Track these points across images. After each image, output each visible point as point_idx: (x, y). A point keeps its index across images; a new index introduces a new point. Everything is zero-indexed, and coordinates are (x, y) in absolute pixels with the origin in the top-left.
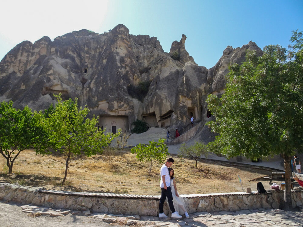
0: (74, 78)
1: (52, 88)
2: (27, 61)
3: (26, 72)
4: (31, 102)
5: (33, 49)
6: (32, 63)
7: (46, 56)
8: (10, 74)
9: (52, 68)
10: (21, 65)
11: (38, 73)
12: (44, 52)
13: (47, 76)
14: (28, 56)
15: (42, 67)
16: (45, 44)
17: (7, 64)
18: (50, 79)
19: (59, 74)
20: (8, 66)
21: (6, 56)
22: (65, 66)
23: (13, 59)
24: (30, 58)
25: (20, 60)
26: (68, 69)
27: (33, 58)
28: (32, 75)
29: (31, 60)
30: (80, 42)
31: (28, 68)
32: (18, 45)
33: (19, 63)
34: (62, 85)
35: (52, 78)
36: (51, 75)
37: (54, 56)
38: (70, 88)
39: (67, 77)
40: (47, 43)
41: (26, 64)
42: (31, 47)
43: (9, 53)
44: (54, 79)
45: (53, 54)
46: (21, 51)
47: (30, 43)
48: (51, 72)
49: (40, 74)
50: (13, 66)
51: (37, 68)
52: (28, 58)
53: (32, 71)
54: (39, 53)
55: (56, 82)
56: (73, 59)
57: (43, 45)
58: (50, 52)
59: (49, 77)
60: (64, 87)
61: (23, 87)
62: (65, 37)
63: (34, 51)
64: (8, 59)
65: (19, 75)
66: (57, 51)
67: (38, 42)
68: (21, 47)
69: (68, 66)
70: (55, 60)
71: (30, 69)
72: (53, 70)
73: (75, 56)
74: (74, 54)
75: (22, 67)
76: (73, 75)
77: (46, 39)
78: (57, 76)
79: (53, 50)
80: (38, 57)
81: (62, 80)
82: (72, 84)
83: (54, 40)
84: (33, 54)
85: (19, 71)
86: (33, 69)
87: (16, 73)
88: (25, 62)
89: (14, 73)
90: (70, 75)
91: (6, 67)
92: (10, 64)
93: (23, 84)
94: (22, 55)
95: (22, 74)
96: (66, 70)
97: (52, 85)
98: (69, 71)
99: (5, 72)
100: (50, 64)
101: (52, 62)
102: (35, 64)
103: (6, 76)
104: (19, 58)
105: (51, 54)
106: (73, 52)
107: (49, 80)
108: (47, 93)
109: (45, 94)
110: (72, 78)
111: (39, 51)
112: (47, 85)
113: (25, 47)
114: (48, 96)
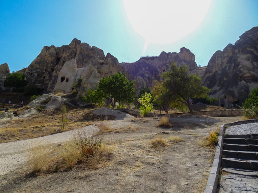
0: (256, 65)
1: (243, 76)
2: (222, 63)
3: (224, 70)
4: (234, 87)
5: (224, 55)
6: (225, 63)
7: (232, 56)
8: (214, 73)
9: (241, 63)
10: (219, 66)
11: (232, 68)
12: (231, 55)
13: (238, 69)
14: (222, 60)
15: (233, 65)
16: (230, 49)
17: (211, 67)
18: (241, 70)
19: (246, 66)
20: (212, 68)
21: (209, 63)
22: (248, 59)
23: (214, 64)
24: (223, 61)
25: (218, 64)
26: (251, 61)
27: (225, 60)
28: (228, 71)
29: (224, 62)
30: (254, 39)
31: (224, 66)
32: (214, 55)
33: (218, 65)
34: (250, 73)
35: (242, 70)
36: (241, 68)
37: (238, 55)
38: (256, 72)
39: (252, 67)
40: (231, 48)
41: (222, 65)
42: (222, 54)
43: (210, 61)
44: (244, 70)
45: (237, 54)
46: (217, 58)
47: (220, 51)
48: (240, 66)
49: (234, 69)
50: (215, 68)
51: (230, 66)
52: (222, 61)
53: (227, 69)
54: (228, 56)
55: (245, 71)
56: (252, 53)
57: (229, 50)
58: (235, 53)
59: (240, 69)
60: (251, 73)
61: (225, 79)
62: (242, 40)
63: (224, 56)
64: (211, 64)
65: (219, 72)
66: (239, 51)
67: (226, 49)
68: (216, 56)
69: (251, 59)
70: (240, 58)
71: (225, 67)
72: (242, 65)
73: (253, 50)
74: (252, 49)
75: (220, 67)
76: (255, 64)
77: (230, 45)
78: (245, 68)
79: (236, 51)
80: (228, 58)
81: (248, 69)
82: (256, 70)
83: (235, 44)
84: (224, 58)
85: (219, 70)
86: (228, 67)
87: (217, 71)
88: (221, 64)
89: (216, 72)
90: (253, 65)
91: (211, 69)
92: (213, 67)
93: (224, 77)
94: (218, 61)
95: (221, 71)
96: (249, 62)
97: (244, 74)
98: (252, 62)
99: (211, 72)
100: (238, 61)
101: (239, 60)
102: (227, 63)
103: (213, 74)
104: (217, 62)
105: (236, 54)
106: (251, 48)
107: (241, 72)
108: (242, 80)
109: (241, 81)
110: (255, 66)
111: (228, 55)
112: (241, 75)
113: (218, 55)
114: (243, 82)
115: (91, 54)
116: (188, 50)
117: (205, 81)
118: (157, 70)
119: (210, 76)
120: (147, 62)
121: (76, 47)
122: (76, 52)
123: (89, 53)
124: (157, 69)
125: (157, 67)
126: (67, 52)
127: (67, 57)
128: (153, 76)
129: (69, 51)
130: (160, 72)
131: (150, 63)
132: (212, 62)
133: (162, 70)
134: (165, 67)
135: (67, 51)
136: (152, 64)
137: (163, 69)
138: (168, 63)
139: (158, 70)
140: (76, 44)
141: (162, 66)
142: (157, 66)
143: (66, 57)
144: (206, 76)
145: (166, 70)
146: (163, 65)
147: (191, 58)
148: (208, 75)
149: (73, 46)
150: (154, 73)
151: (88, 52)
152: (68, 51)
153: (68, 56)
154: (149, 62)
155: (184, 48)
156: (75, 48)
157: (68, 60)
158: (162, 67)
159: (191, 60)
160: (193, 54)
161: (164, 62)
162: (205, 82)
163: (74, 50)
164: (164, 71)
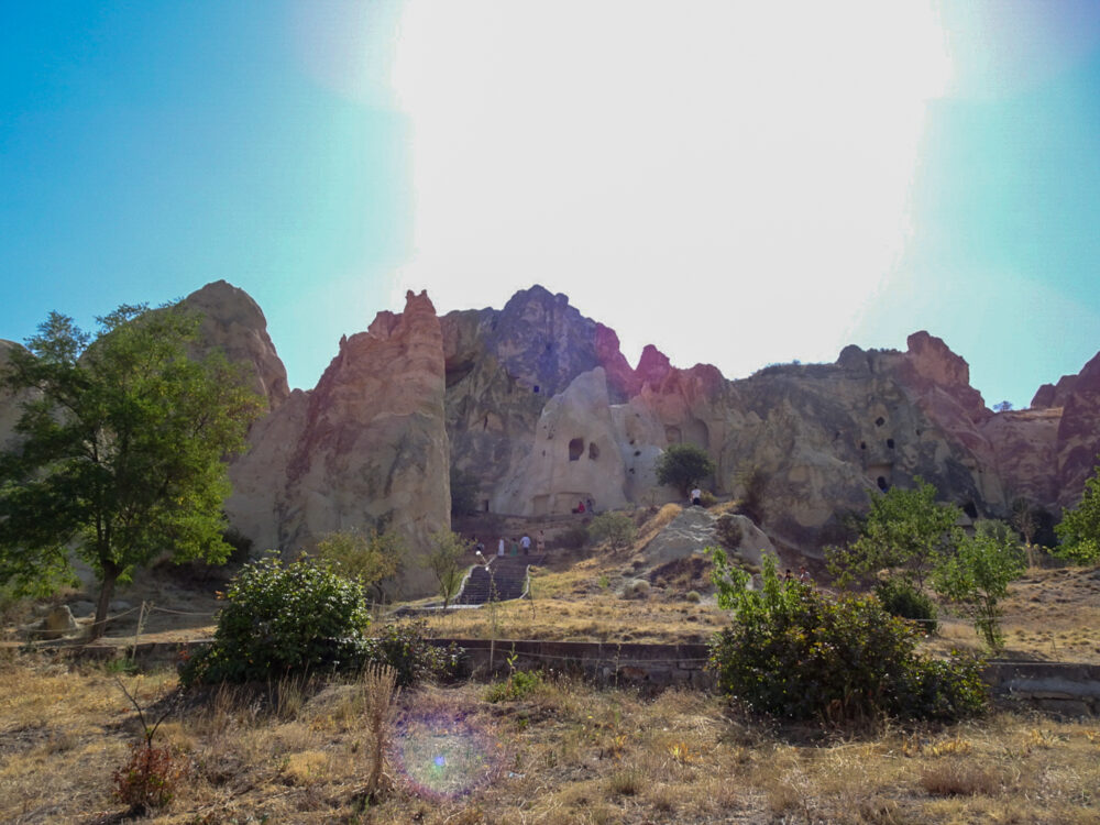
115: (601, 349)
116: (938, 344)
117: (1065, 468)
118: (850, 418)
119: (1089, 447)
120: (804, 385)
121: (548, 320)
122: (548, 340)
123: (591, 345)
124: (850, 413)
125: (850, 407)
126: (517, 337)
127: (524, 359)
128: (840, 441)
129: (528, 336)
130: (865, 425)
131: (815, 391)
132: (1088, 393)
133: (874, 420)
134: (881, 407)
135: (521, 336)
136: (825, 395)
137: (878, 417)
138: (891, 393)
139: (855, 418)
140: (545, 310)
141: (868, 405)
142: (846, 402)
143: (519, 360)
144: (1069, 448)
145: (887, 420)
146: (873, 399)
147: (953, 372)
148: (1075, 442)
149: (538, 314)
150: (841, 432)
151: (586, 342)
152: (523, 334)
153: (524, 354)
154: (810, 386)
155: (924, 334)
156: (542, 322)
157: (528, 370)
158: (871, 408)
159: (956, 382)
160: (961, 357)
161: (874, 387)
162: (1069, 472)
163: (540, 330)
164: (880, 422)
